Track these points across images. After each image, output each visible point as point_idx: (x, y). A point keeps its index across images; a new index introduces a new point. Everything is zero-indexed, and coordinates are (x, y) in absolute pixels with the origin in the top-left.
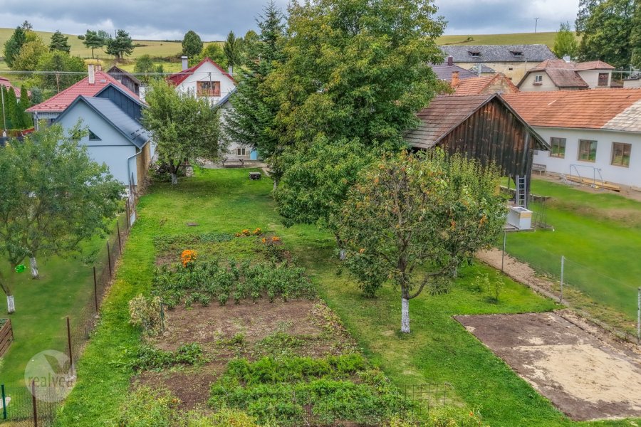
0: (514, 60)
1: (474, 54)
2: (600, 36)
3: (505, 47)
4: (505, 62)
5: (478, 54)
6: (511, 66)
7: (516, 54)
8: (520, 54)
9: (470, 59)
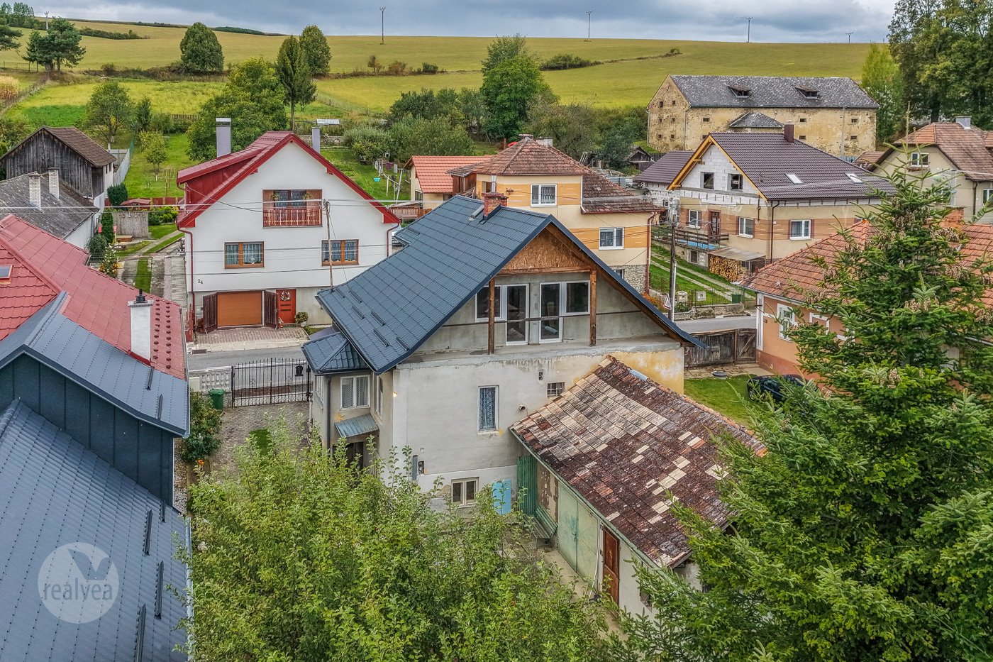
0: (806, 104)
1: (740, 93)
2: (946, 68)
3: (786, 81)
4: (793, 108)
5: (746, 93)
6: (803, 115)
7: (808, 93)
8: (814, 94)
9: (735, 102)
